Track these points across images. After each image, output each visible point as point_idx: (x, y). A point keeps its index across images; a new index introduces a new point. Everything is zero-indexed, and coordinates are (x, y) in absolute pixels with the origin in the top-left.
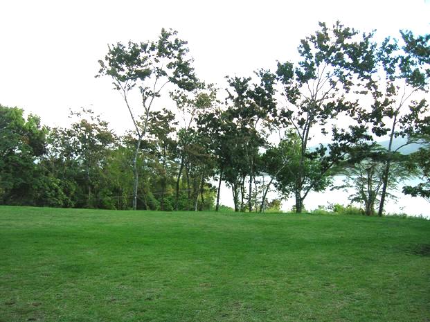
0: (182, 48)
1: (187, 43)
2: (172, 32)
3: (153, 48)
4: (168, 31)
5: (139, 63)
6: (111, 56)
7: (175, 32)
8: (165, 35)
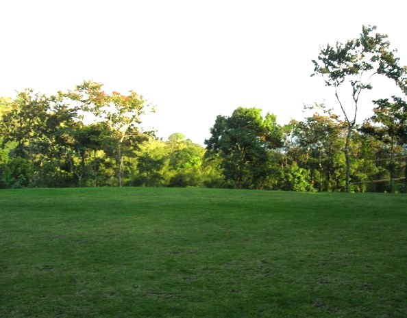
0: (383, 42)
1: (387, 36)
2: (371, 28)
3: (358, 45)
4: (367, 27)
5: (348, 59)
6: (323, 56)
7: (375, 28)
8: (365, 32)
